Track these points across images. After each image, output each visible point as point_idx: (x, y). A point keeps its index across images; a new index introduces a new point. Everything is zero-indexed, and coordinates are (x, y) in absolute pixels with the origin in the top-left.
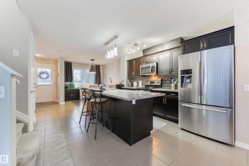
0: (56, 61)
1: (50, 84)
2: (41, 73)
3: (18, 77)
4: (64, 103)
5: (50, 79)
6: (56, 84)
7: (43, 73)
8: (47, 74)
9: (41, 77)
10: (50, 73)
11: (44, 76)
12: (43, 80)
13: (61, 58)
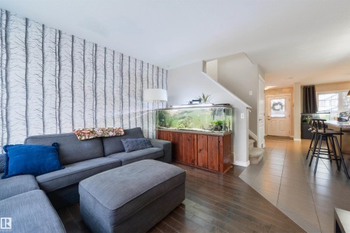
0: (291, 89)
1: (284, 116)
2: (274, 105)
3: (250, 109)
4: (300, 140)
5: (284, 110)
6: (292, 116)
7: (277, 104)
8: (281, 104)
9: (274, 109)
10: (283, 104)
11: (278, 107)
12: (277, 112)
13: (296, 83)
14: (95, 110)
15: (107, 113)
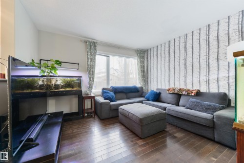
14: (186, 77)
15: (194, 78)
